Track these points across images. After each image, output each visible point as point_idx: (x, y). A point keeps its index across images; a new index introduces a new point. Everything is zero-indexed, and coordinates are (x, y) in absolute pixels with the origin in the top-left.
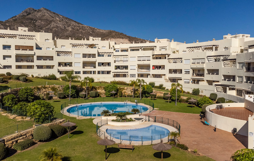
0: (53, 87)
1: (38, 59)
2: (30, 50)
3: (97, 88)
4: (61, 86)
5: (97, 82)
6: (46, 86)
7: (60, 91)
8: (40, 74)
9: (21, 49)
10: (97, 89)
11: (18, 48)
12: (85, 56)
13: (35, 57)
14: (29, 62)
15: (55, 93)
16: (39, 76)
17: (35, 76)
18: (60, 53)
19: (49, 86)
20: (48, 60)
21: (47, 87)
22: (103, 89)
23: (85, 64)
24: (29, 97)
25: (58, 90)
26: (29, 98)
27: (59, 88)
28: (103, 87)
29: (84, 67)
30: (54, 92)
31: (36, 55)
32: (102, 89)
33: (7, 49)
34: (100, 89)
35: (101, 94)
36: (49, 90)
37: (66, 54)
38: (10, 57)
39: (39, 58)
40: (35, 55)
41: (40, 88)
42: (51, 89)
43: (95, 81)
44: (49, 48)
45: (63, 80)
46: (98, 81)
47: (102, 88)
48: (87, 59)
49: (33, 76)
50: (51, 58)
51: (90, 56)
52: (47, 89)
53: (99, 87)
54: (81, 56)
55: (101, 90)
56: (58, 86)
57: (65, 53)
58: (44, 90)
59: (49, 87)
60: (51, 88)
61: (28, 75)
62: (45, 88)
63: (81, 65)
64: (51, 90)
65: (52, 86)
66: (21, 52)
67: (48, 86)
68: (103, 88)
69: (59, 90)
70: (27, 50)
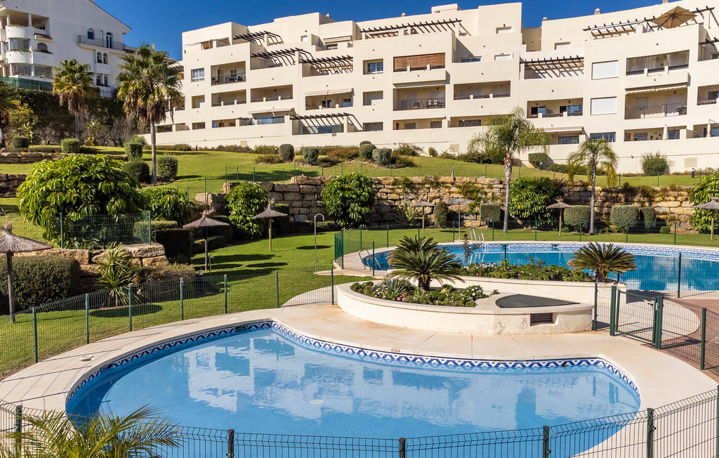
0: (470, 182)
1: (456, 97)
2: (435, 68)
3: (655, 191)
4: (501, 183)
5: (682, 171)
6: (442, 179)
7: (494, 198)
8: (457, 146)
9: (408, 68)
10: (657, 199)
11: (401, 64)
12: (635, 66)
13: (449, 90)
14: (432, 106)
15: (475, 207)
16: (452, 153)
17: (440, 153)
18: (543, 69)
19: (455, 179)
20: (491, 95)
21: (443, 183)
22: (687, 199)
23: (637, 103)
24: (352, 205)
25: (486, 193)
26: (352, 210)
27: (490, 187)
28: (687, 190)
29: (629, 115)
30: (470, 202)
31: (453, 81)
32: (680, 198)
33: (376, 72)
34: (672, 198)
35: (673, 219)
36: (450, 193)
37: (567, 72)
38: (379, 95)
39: (463, 91)
40: (447, 81)
41: (419, 184)
42: (457, 190)
43: (672, 170)
44: (503, 55)
45: (536, 164)
46: (690, 170)
47: (681, 195)
48: (645, 80)
49: (433, 152)
50: (502, 89)
51: (659, 62)
52: (443, 190)
53: (665, 190)
54: (622, 66)
55: (677, 203)
56: (487, 180)
57: (563, 67)
58: (433, 192)
59: (453, 184)
60: (460, 187)
61: (419, 149)
62: (437, 184)
63: (620, 105)
64: (460, 193)
65: (465, 179)
66: (409, 77)
67: (450, 179)
68: (685, 193)
69: (490, 195)
70: (425, 68)
